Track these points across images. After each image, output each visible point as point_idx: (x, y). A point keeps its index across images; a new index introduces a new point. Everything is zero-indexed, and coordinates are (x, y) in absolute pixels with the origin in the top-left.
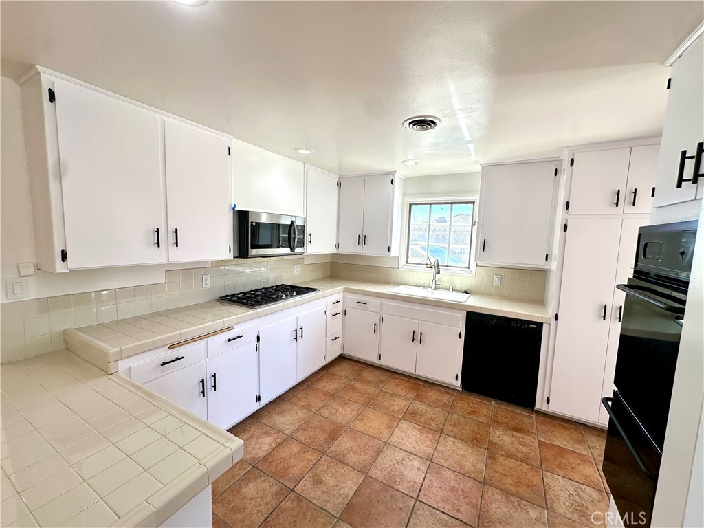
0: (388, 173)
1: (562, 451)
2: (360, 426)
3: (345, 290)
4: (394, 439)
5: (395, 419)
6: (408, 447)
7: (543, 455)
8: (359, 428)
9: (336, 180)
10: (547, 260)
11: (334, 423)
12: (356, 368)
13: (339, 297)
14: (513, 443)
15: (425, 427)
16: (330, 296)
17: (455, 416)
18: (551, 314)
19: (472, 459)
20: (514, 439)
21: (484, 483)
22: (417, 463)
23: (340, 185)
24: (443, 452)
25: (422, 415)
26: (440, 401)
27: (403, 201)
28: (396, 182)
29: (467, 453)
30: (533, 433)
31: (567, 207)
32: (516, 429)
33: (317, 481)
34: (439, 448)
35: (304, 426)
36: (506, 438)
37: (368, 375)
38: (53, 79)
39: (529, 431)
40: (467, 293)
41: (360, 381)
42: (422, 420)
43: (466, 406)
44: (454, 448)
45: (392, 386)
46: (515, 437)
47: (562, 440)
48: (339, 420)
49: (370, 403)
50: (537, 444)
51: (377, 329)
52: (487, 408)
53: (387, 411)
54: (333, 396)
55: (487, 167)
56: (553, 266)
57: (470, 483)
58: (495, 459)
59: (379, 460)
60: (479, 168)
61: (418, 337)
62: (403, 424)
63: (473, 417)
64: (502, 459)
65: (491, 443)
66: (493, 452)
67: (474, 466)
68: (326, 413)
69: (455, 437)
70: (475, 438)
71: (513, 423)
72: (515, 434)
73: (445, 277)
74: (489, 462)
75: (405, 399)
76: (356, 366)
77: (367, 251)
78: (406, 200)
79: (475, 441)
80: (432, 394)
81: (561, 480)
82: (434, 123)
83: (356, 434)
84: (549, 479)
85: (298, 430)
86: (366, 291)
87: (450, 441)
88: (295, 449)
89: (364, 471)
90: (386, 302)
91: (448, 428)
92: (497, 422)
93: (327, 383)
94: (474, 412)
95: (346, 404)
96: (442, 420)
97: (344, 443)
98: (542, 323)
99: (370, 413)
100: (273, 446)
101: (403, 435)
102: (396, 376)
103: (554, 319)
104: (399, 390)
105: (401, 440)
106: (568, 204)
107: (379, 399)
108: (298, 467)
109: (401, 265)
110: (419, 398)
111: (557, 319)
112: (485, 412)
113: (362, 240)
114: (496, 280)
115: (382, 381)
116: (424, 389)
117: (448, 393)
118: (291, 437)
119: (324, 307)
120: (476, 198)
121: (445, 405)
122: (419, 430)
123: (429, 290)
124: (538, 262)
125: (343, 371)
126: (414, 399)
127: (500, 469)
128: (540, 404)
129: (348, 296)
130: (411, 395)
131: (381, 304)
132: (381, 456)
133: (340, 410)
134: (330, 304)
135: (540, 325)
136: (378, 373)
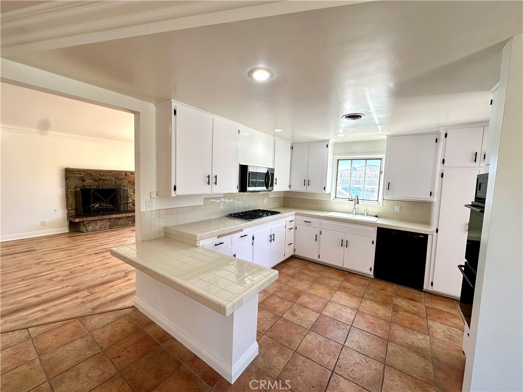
0: (325, 141)
1: (440, 311)
2: (312, 292)
3: (296, 214)
4: (334, 299)
5: (333, 290)
6: (343, 303)
7: (427, 313)
8: (312, 293)
9: (290, 145)
10: (431, 195)
11: (296, 290)
12: (303, 263)
13: (292, 218)
14: (408, 306)
15: (352, 294)
16: (287, 217)
17: (370, 291)
18: (434, 229)
19: (382, 311)
20: (409, 304)
21: (391, 322)
22: (349, 311)
23: (292, 148)
24: (364, 307)
25: (349, 289)
26: (360, 283)
27: (333, 157)
28: (329, 146)
29: (379, 309)
30: (421, 302)
31: (443, 162)
32: (410, 299)
33: (294, 314)
34: (362, 305)
35: (279, 290)
36: (404, 303)
37: (311, 266)
38: (176, 104)
39: (419, 301)
40: (376, 216)
41: (307, 270)
42: (350, 291)
43: (377, 286)
44: (371, 305)
45: (327, 274)
46: (410, 303)
47: (440, 306)
48: (299, 288)
49: (315, 281)
50: (424, 307)
51: (318, 238)
52: (391, 288)
53: (327, 286)
54: (292, 276)
55: (391, 137)
56: (435, 199)
57: (382, 322)
58: (397, 312)
59: (327, 308)
60: (385, 137)
61: (345, 243)
62: (338, 292)
63: (383, 292)
64: (401, 312)
65: (394, 304)
66: (396, 309)
67: (384, 314)
68: (290, 285)
69: (371, 300)
70: (384, 302)
71: (408, 296)
72: (410, 301)
73: (361, 207)
74: (393, 313)
75: (338, 281)
76: (303, 262)
77: (310, 189)
78: (336, 157)
79: (384, 303)
80: (355, 279)
81: (438, 324)
82: (360, 116)
83: (310, 295)
84: (430, 323)
85: (277, 291)
86: (310, 215)
87: (368, 302)
88: (278, 300)
89: (319, 312)
90: (324, 222)
91: (366, 296)
92: (398, 295)
93: (287, 270)
94: (383, 290)
95: (301, 281)
96: (362, 292)
97: (304, 299)
98: (428, 235)
99: (317, 286)
100: (265, 297)
101: (339, 297)
102: (330, 268)
103: (435, 233)
104: (333, 276)
105: (338, 300)
106: (444, 160)
107: (322, 279)
108: (281, 308)
109: (332, 198)
110: (345, 280)
111: (437, 231)
112: (390, 290)
113: (307, 183)
114: (397, 209)
115: (322, 271)
116: (349, 276)
117: (365, 279)
118: (273, 294)
119: (285, 223)
120: (383, 156)
121: (363, 285)
122: (349, 296)
123: (352, 215)
124: (425, 197)
125: (295, 264)
126: (343, 281)
127: (400, 317)
128: (426, 286)
129: (298, 217)
130: (341, 279)
131: (321, 223)
132: (328, 306)
133: (299, 284)
134: (288, 222)
135: (426, 236)
136: (318, 266)
